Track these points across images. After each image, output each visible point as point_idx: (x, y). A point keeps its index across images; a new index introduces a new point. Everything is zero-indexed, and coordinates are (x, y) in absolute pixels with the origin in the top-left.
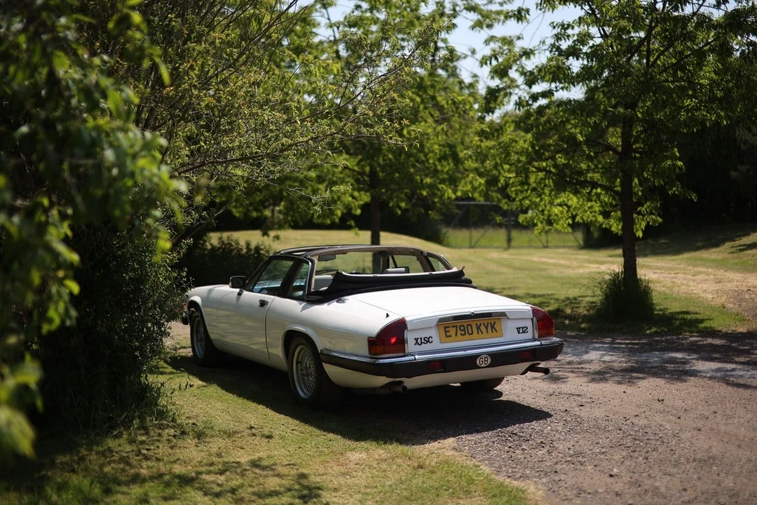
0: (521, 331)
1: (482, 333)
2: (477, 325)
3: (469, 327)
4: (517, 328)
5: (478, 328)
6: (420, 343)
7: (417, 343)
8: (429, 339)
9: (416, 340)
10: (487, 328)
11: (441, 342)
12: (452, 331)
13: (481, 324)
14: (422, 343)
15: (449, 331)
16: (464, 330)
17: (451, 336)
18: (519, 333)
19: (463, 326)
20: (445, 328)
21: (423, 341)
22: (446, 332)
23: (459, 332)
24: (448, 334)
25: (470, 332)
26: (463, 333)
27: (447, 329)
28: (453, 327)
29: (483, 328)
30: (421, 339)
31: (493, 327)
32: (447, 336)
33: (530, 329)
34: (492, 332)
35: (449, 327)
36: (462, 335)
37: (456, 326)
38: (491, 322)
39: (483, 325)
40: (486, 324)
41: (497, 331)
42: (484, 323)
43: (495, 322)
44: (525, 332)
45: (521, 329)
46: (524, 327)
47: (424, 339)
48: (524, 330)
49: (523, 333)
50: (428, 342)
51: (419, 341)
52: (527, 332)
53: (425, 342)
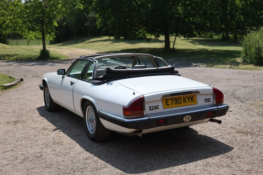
0: (207, 101)
1: (186, 102)
2: (183, 98)
3: (179, 100)
4: (205, 99)
5: (184, 100)
6: (152, 109)
7: (150, 109)
8: (157, 106)
9: (150, 107)
10: (189, 100)
11: (164, 108)
12: (170, 102)
13: (185, 97)
14: (153, 109)
15: (168, 102)
16: (176, 101)
17: (169, 105)
18: (206, 102)
19: (176, 99)
21: (154, 108)
22: (167, 102)
23: (174, 102)
24: (168, 103)
25: (180, 102)
26: (176, 102)
27: (167, 101)
28: (170, 99)
29: (187, 100)
30: (153, 107)
31: (192, 99)
32: (167, 105)
33: (212, 100)
34: (192, 102)
35: (168, 100)
36: (175, 104)
37: (172, 99)
38: (191, 97)
39: (186, 98)
40: (188, 98)
41: (194, 101)
42: (187, 97)
43: (193, 97)
44: (209, 101)
45: (207, 100)
46: (209, 99)
47: (154, 107)
48: (208, 100)
49: (208, 101)
50: (157, 108)
51: (152, 108)
52: (210, 101)
53: (155, 109)
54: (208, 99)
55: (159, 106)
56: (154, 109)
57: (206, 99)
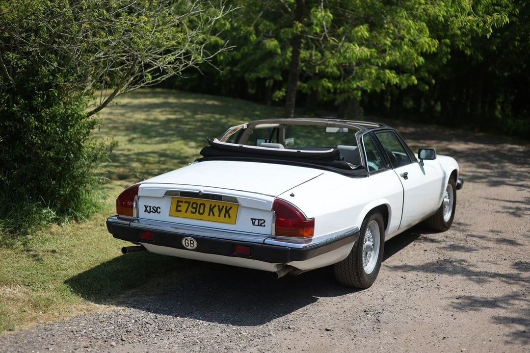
0: (256, 223)
1: (214, 215)
2: (211, 205)
3: (202, 207)
4: (252, 219)
5: (211, 210)
6: (149, 211)
7: (146, 210)
8: (157, 208)
9: (146, 207)
10: (220, 211)
11: (170, 215)
12: (184, 206)
13: (215, 206)
14: (150, 211)
15: (180, 206)
16: (196, 208)
17: (180, 211)
18: (254, 224)
19: (197, 204)
20: (178, 201)
21: (152, 210)
22: (178, 206)
23: (190, 209)
24: (179, 208)
25: (201, 211)
26: (194, 210)
27: (180, 204)
28: (186, 202)
29: (216, 210)
30: (150, 207)
31: (227, 212)
32: (177, 210)
33: (268, 223)
34: (225, 217)
35: (182, 202)
36: (192, 212)
37: (189, 203)
38: (227, 207)
39: (217, 207)
40: (221, 208)
41: (230, 217)
42: (219, 206)
43: (231, 208)
44: (261, 225)
45: (257, 221)
46: (261, 220)
47: (153, 207)
48: (260, 222)
49: (258, 225)
50: (156, 211)
51: (148, 209)
52: (264, 226)
53: (154, 211)
54: (259, 220)
55: (160, 208)
56: (152, 212)
57: (255, 219)
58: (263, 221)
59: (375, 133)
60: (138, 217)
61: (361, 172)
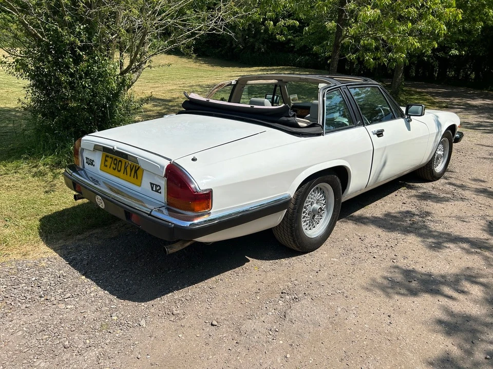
2: (125, 164)
4: (151, 184)
5: (126, 168)
6: (88, 163)
8: (92, 161)
9: (87, 159)
10: (131, 170)
11: (100, 169)
12: (109, 162)
13: (128, 166)
16: (116, 165)
18: (152, 189)
19: (117, 161)
20: (106, 156)
21: (90, 162)
22: (106, 160)
23: (113, 165)
24: (106, 163)
31: (136, 172)
32: (104, 165)
33: (163, 190)
34: (134, 177)
36: (113, 168)
37: (112, 159)
40: (132, 167)
41: (137, 179)
43: (139, 168)
44: (158, 192)
46: (158, 186)
47: (90, 160)
49: (156, 191)
50: (92, 164)
51: (88, 161)
52: (160, 193)
54: (156, 185)
55: (94, 161)
56: (90, 164)
57: (154, 184)
58: (159, 188)
59: (349, 87)
60: (84, 168)
61: (315, 130)
